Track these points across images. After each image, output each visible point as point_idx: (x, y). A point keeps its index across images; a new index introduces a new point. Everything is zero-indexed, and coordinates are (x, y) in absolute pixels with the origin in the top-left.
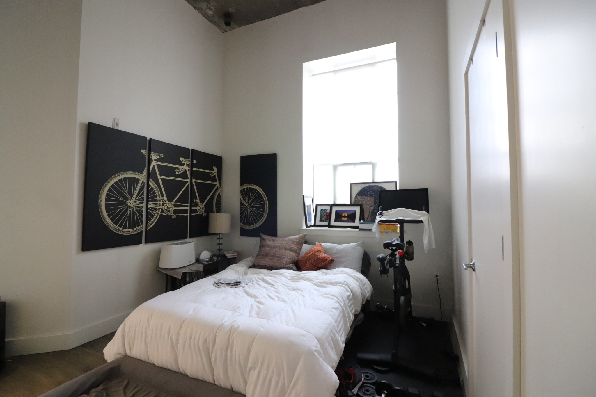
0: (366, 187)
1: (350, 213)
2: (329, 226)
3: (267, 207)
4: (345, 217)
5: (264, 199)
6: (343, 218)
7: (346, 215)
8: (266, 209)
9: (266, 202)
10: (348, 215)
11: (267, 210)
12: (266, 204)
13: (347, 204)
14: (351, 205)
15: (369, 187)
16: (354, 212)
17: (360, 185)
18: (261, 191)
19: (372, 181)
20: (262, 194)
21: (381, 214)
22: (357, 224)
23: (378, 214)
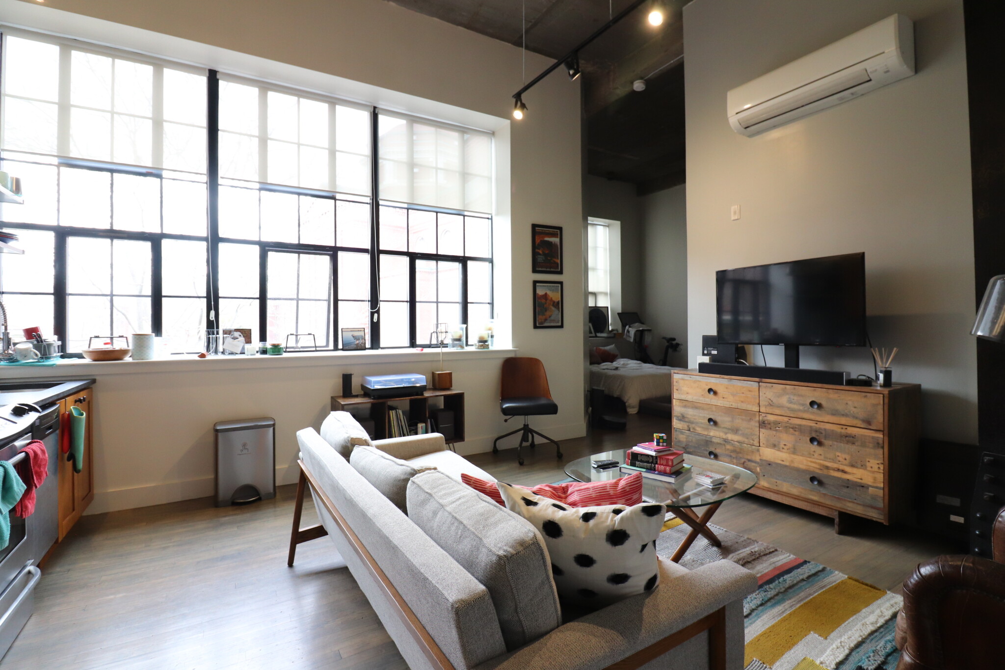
17: (590, 308)
19: (594, 306)
21: (630, 327)
22: (593, 335)
23: (627, 327)
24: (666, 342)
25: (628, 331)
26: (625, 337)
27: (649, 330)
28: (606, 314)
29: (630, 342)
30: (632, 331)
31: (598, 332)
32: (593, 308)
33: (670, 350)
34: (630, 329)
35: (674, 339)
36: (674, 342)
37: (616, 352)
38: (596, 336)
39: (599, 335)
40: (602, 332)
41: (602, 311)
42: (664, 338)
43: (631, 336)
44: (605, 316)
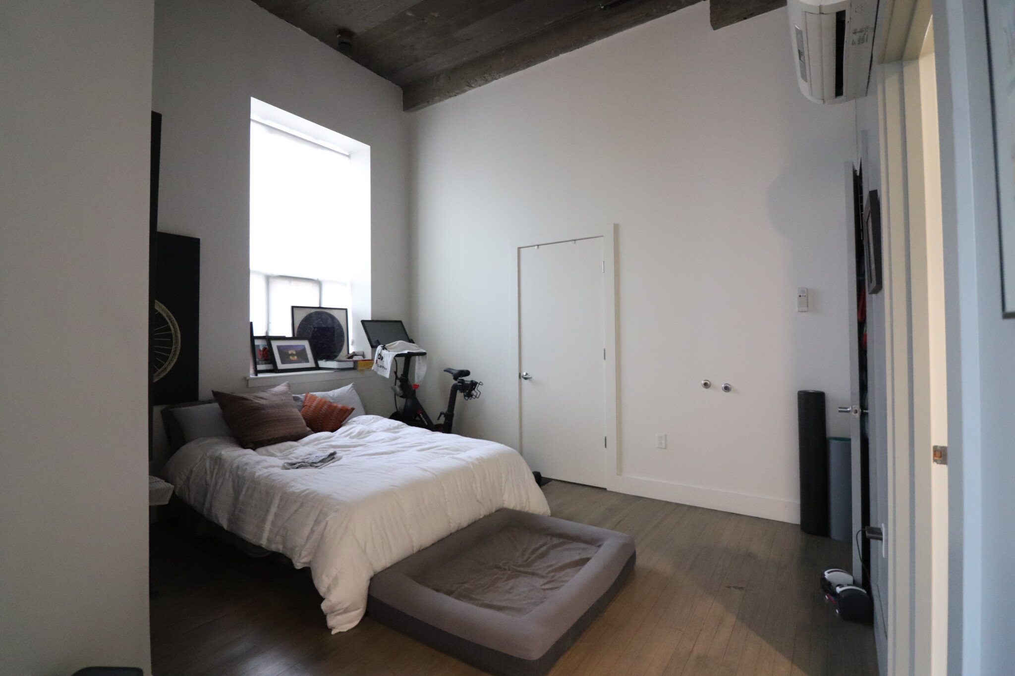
0: (312, 314)
1: (299, 349)
2: (275, 370)
3: (177, 342)
4: (293, 355)
5: (170, 324)
6: (291, 357)
7: (294, 353)
8: (174, 347)
9: (176, 332)
10: (297, 352)
11: (177, 346)
12: (174, 336)
13: (287, 336)
14: (293, 338)
15: (316, 313)
16: (302, 348)
17: (307, 309)
18: (163, 310)
19: (318, 306)
20: (164, 315)
21: (384, 348)
22: (311, 364)
23: (379, 348)
24: (451, 377)
25: (381, 358)
26: (374, 367)
27: (423, 354)
28: (343, 323)
29: (384, 378)
30: (388, 356)
31: (321, 359)
32: (313, 311)
33: (460, 395)
34: (384, 352)
35: (467, 373)
36: (467, 379)
37: (354, 401)
38: (317, 368)
39: (322, 364)
40: (331, 357)
41: (332, 317)
42: (448, 371)
43: (386, 366)
44: (340, 326)
